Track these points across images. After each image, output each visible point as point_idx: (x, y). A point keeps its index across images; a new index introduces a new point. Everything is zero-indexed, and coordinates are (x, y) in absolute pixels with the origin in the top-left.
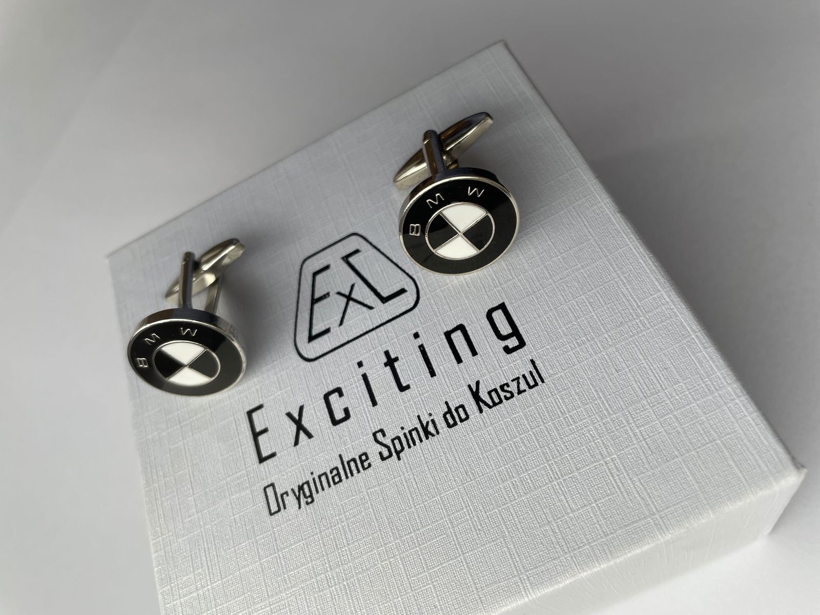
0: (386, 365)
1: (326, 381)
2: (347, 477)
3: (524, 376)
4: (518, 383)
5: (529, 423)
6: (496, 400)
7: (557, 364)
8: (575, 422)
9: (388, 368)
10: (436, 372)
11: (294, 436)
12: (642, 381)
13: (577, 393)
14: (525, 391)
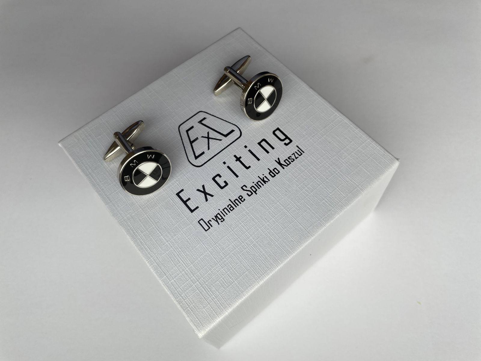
0: (236, 161)
1: (211, 173)
2: (236, 207)
3: (296, 152)
4: (295, 155)
5: (304, 168)
6: (289, 163)
7: (307, 145)
8: (321, 163)
9: (238, 161)
10: (260, 159)
11: (205, 198)
12: (339, 144)
13: (318, 154)
14: (298, 157)
